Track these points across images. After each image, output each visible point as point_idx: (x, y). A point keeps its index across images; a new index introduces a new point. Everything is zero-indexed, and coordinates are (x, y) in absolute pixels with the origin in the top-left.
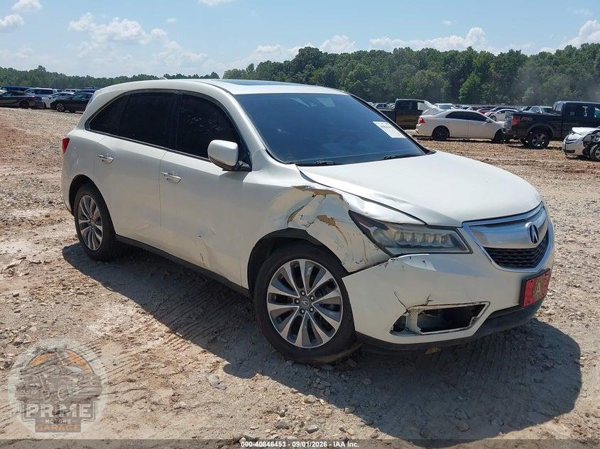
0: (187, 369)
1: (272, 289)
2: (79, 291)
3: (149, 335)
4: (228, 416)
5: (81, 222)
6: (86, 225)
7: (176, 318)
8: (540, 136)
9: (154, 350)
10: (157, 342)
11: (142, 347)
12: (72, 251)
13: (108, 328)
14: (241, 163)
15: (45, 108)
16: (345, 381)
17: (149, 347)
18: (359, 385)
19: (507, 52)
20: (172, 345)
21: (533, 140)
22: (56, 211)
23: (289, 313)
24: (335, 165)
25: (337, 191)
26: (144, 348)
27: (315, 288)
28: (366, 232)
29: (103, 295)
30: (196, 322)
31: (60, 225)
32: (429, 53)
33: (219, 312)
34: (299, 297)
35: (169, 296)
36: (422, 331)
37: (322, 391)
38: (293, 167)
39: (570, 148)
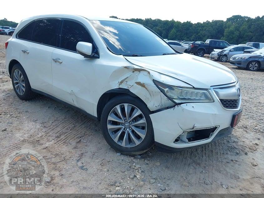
0: (66, 158)
1: (110, 118)
2: (12, 116)
3: (47, 139)
4: (89, 188)
5: (15, 82)
6: (17, 83)
7: (60, 129)
8: (201, 52)
9: (50, 147)
10: (51, 143)
11: (43, 146)
12: (11, 95)
13: (26, 135)
14: (93, 54)
15: (6, 35)
16: (147, 164)
17: (47, 146)
18: (154, 166)
19: (186, 22)
20: (59, 144)
21: (199, 54)
22: (6, 77)
23: (119, 130)
24: (141, 56)
25: (146, 69)
26: (44, 146)
27: (133, 118)
28: (162, 91)
29: (24, 118)
30: (70, 132)
31: (7, 83)
32: (158, 21)
33: (81, 126)
34: (124, 122)
35: (57, 118)
36: (189, 141)
37: (137, 171)
38: (122, 56)
39: (213, 57)
